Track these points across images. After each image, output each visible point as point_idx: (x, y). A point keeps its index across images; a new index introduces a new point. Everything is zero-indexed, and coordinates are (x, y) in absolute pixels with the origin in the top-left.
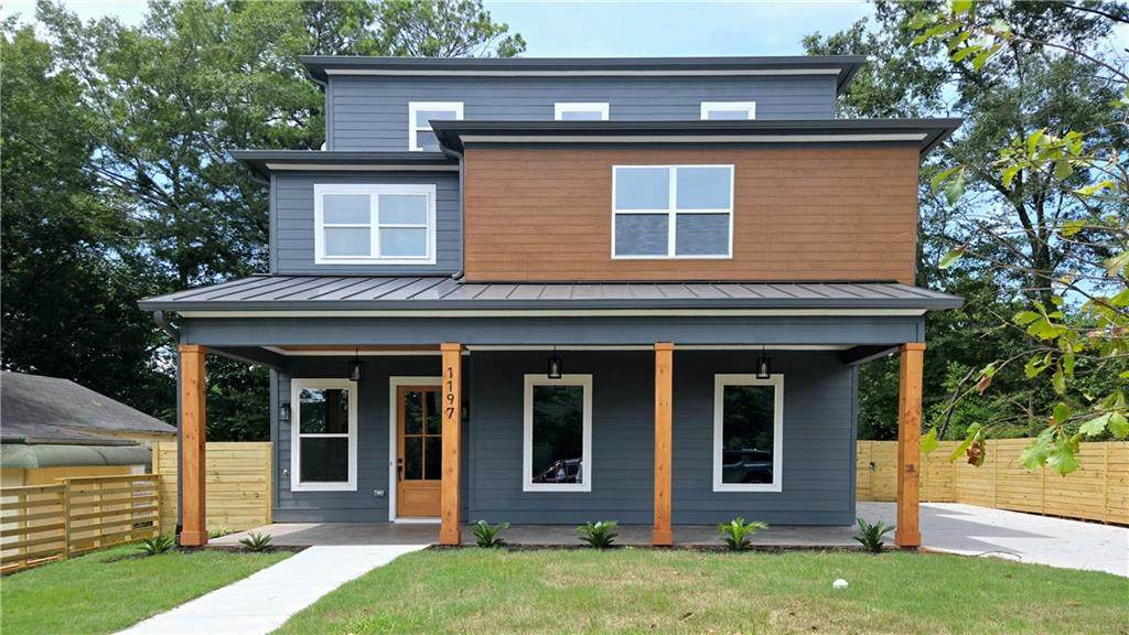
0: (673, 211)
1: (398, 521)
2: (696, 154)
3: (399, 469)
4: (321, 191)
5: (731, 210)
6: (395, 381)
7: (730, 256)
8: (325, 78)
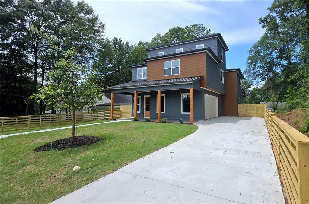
0: (171, 68)
1: (145, 118)
2: (174, 58)
3: (145, 110)
4: (138, 69)
5: (179, 67)
6: (145, 96)
7: (179, 74)
8: (148, 51)
